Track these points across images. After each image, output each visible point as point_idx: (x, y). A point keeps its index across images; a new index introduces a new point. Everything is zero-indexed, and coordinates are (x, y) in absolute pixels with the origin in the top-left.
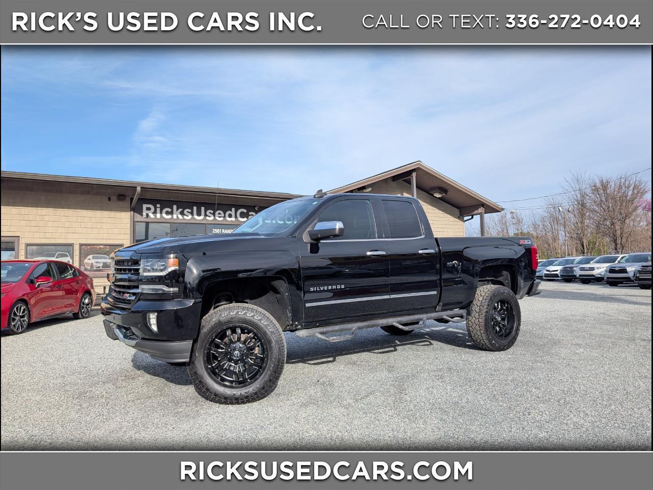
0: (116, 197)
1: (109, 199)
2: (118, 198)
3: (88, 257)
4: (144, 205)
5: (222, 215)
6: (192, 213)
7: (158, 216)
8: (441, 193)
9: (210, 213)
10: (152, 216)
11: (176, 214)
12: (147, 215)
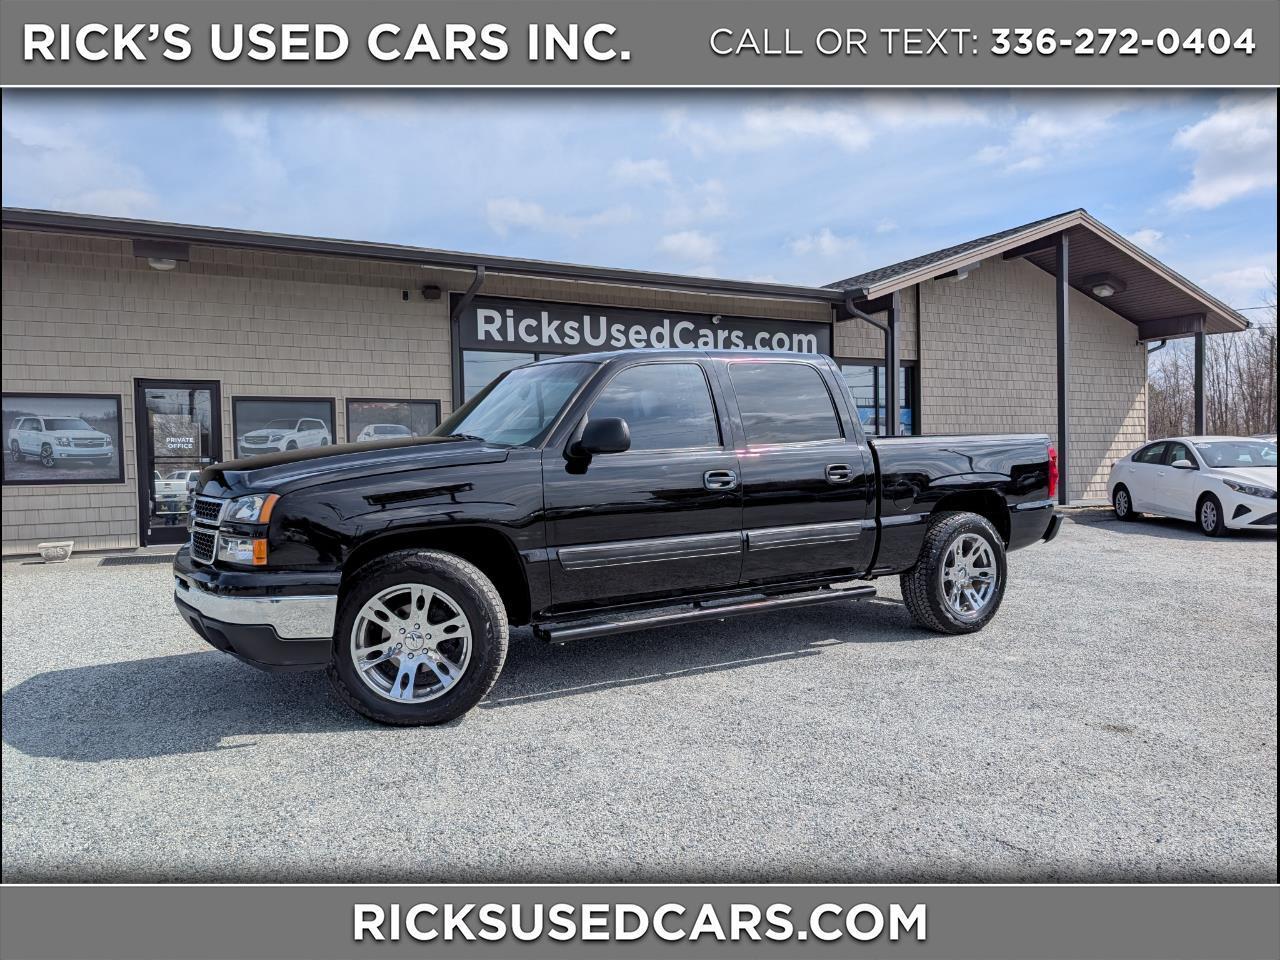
0: (419, 292)
1: (406, 296)
2: (423, 292)
3: (365, 430)
4: (479, 311)
5: (644, 336)
6: (580, 330)
7: (511, 337)
8: (1112, 287)
9: (618, 331)
10: (498, 337)
11: (549, 331)
12: (487, 333)
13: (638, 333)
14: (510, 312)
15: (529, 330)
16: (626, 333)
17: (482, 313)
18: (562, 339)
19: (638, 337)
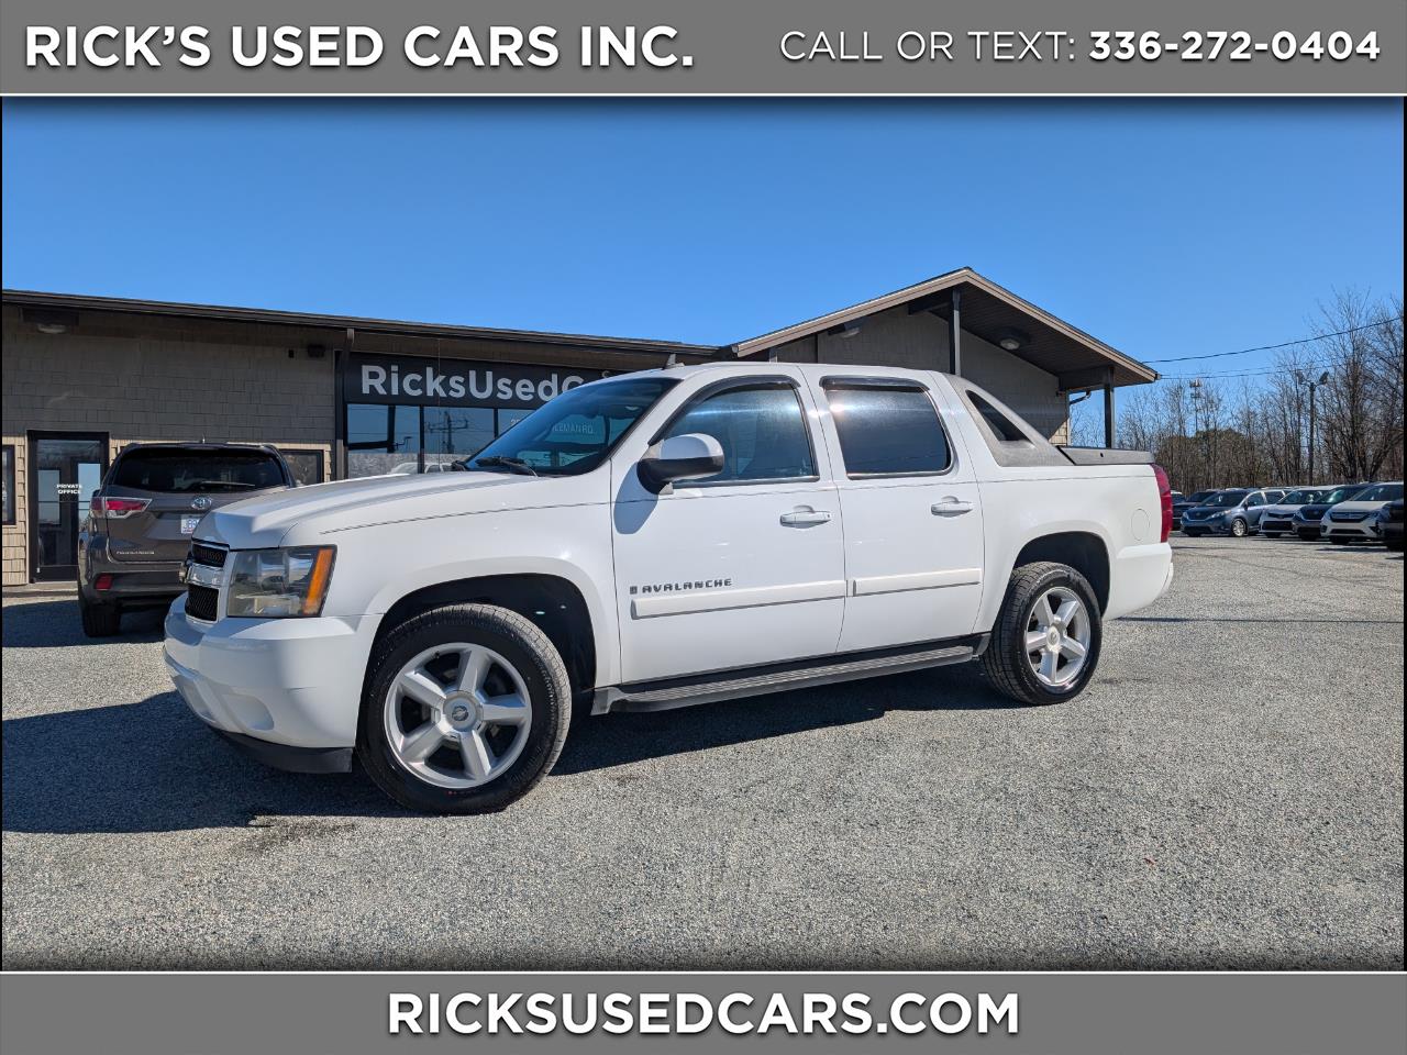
0: (305, 350)
1: (291, 354)
2: (308, 351)
4: (364, 367)
5: (531, 389)
6: (466, 384)
7: (395, 391)
8: (1016, 340)
9: (504, 384)
10: (382, 391)
11: (433, 385)
12: (372, 387)
13: (525, 386)
14: (394, 368)
15: (414, 384)
16: (513, 387)
17: (366, 369)
18: (447, 392)
19: (525, 390)
